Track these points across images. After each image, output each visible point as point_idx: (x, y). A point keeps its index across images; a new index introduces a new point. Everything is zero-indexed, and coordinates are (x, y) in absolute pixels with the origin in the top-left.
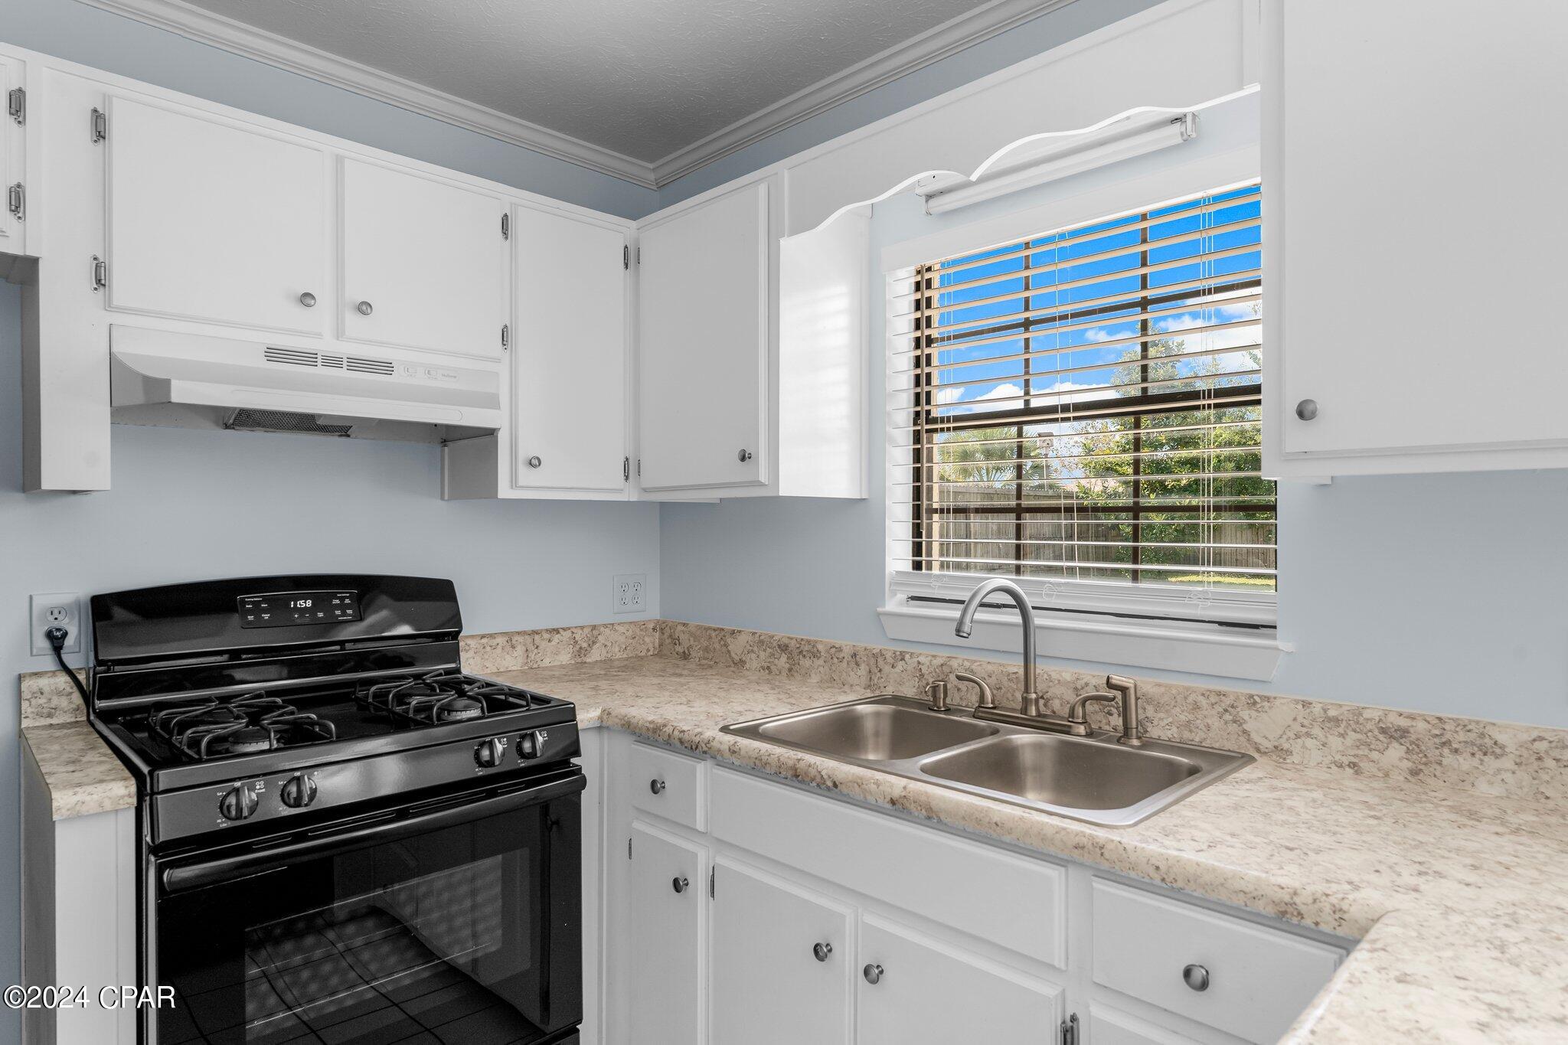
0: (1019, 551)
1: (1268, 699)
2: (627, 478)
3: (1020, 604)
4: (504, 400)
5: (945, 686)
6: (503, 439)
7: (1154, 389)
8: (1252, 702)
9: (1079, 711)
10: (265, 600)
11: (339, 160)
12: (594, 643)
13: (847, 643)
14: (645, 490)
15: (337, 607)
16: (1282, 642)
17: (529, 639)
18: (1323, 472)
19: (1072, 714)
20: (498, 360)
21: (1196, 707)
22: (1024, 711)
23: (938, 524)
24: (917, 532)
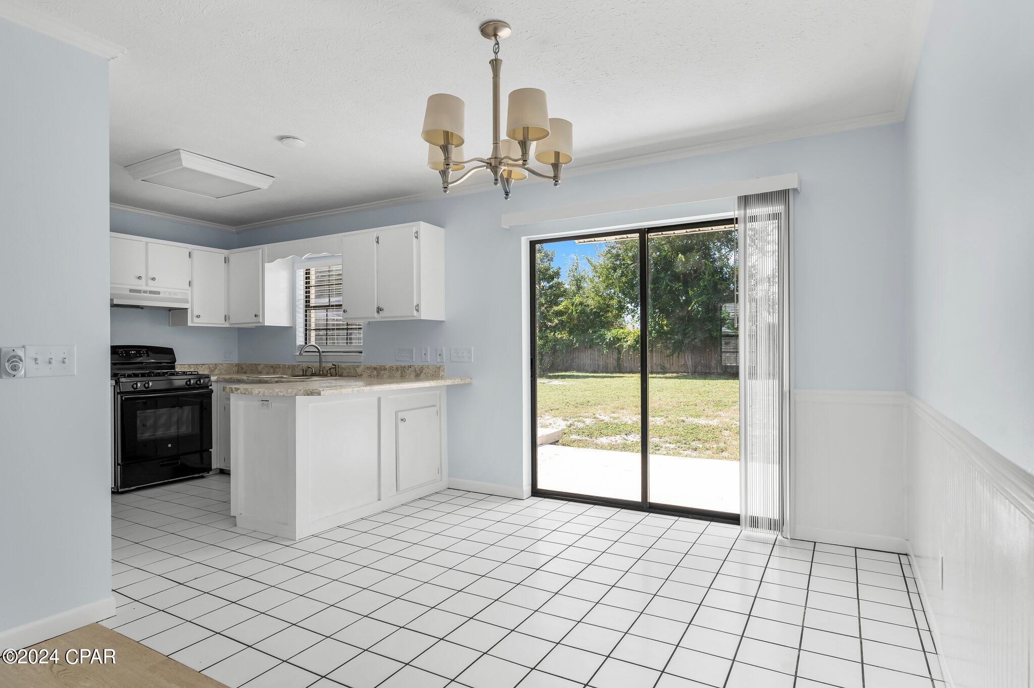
2: (226, 321)
3: (319, 351)
4: (190, 301)
5: (306, 370)
6: (189, 311)
8: (358, 366)
9: (329, 371)
10: (123, 351)
11: (147, 243)
12: (216, 369)
13: (287, 364)
14: (231, 324)
15: (143, 353)
17: (195, 366)
19: (327, 372)
20: (188, 290)
21: (350, 369)
22: (320, 372)
23: (313, 333)
24: (306, 335)
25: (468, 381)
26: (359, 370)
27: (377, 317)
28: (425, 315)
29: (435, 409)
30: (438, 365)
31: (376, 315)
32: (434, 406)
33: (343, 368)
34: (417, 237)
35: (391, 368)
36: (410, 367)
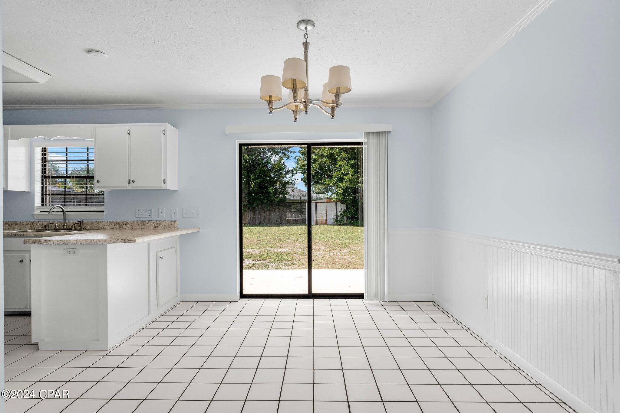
0: (65, 202)
1: (103, 221)
3: (63, 211)
5: (48, 226)
7: (89, 175)
8: (100, 222)
9: (73, 226)
16: (105, 213)
18: (109, 189)
19: (72, 227)
21: (93, 224)
22: (64, 227)
23: (48, 197)
24: (42, 198)
25: (198, 230)
26: (102, 225)
27: (129, 187)
28: (170, 186)
29: (174, 250)
30: (173, 220)
31: (127, 185)
32: (173, 247)
33: (86, 224)
34: (164, 134)
35: (132, 223)
36: (150, 221)
